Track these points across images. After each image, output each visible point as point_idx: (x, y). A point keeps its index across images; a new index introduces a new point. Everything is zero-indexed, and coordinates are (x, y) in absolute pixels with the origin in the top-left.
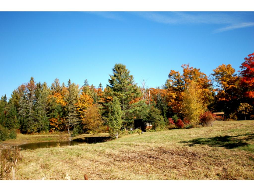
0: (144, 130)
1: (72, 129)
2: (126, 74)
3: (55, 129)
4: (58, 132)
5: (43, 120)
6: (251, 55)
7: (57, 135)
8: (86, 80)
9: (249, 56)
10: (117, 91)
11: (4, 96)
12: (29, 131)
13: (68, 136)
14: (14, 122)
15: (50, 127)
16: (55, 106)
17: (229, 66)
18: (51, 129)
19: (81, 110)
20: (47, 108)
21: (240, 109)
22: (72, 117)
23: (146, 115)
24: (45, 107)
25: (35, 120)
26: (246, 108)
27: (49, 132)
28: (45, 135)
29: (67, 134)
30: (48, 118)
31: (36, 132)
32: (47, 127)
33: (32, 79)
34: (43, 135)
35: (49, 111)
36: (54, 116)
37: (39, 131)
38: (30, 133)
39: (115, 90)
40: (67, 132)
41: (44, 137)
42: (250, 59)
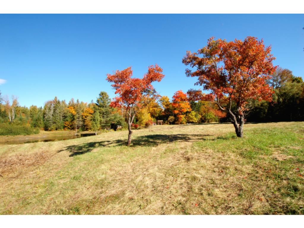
0: (115, 130)
1: (78, 128)
2: (107, 98)
3: (68, 128)
4: (69, 130)
5: (60, 122)
6: (177, 92)
7: (68, 132)
8: (92, 100)
9: (176, 92)
10: (101, 107)
11: (40, 107)
12: (50, 129)
13: (75, 132)
14: (40, 123)
15: (64, 127)
16: (69, 114)
17: (167, 97)
18: (65, 128)
19: (85, 117)
20: (63, 115)
21: (169, 119)
22: (79, 121)
23: (117, 122)
24: (62, 115)
25: (54, 123)
26: (172, 119)
27: (64, 130)
28: (60, 132)
29: (75, 131)
30: (64, 121)
31: (54, 130)
32: (62, 127)
33: (56, 98)
34: (59, 132)
35: (65, 117)
36: (67, 120)
37: (56, 129)
38: (50, 130)
39: (99, 106)
40: (75, 130)
41: (59, 133)
42: (176, 94)
